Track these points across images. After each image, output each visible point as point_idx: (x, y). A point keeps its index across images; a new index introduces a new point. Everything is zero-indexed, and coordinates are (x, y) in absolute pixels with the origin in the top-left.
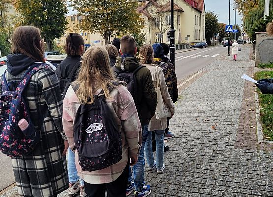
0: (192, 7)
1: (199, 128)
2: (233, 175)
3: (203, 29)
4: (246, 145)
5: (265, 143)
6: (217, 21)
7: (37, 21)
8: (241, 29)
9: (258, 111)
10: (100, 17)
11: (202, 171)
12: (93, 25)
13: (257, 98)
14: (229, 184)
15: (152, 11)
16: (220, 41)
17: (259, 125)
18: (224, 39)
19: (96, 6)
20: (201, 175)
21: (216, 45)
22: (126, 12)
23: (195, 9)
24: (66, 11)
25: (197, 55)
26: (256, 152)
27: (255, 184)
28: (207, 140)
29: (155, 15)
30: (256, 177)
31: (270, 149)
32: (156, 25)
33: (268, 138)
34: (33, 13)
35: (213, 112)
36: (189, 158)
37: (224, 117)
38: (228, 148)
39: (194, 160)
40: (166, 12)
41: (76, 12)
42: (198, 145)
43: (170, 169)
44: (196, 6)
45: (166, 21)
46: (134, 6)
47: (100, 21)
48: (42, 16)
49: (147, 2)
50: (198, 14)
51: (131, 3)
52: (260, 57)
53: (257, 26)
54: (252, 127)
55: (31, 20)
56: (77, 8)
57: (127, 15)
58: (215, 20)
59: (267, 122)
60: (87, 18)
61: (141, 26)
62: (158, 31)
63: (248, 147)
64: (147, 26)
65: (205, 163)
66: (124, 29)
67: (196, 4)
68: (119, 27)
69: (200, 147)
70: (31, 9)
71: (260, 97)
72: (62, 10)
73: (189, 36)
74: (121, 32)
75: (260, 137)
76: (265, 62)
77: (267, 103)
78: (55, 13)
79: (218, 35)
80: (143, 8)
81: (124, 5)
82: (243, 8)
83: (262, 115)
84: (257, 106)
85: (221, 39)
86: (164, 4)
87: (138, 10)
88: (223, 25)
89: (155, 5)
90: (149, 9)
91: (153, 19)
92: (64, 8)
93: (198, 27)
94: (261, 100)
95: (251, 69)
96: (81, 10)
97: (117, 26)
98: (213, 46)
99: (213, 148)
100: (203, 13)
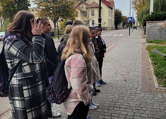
0: (107, 6)
1: (118, 79)
2: (144, 109)
3: (113, 19)
4: (149, 90)
5: (160, 89)
6: (121, 15)
7: (10, 10)
8: (136, 19)
9: (153, 69)
10: (51, 10)
11: (124, 107)
12: (46, 14)
13: (150, 61)
14: (143, 115)
15: (83, 7)
16: (123, 27)
17: (154, 78)
18: (125, 25)
19: (49, 2)
20: (124, 109)
21: (121, 29)
22: (67, 7)
23: (109, 7)
24: (29, 5)
25: (110, 34)
26: (155, 94)
27: (158, 115)
28: (124, 87)
29: (84, 9)
30: (158, 111)
31: (164, 93)
32: (85, 16)
33: (161, 85)
34: (8, 6)
35: (125, 69)
36: (115, 99)
37: (133, 72)
38: (138, 92)
39: (118, 100)
40: (91, 8)
41: (36, 6)
42: (119, 90)
43: (104, 105)
44: (109, 5)
45: (91, 14)
46: (72, 4)
47: (51, 12)
48: (14, 8)
49: (80, 2)
50: (110, 10)
51: (71, 1)
52: (149, 36)
53: (146, 18)
54: (151, 79)
55: (7, 10)
56: (36, 3)
57: (68, 9)
58: (120, 14)
59: (160, 76)
60: (43, 10)
61: (77, 16)
62: (87, 19)
63: (150, 91)
64: (80, 16)
65: (125, 102)
66: (66, 17)
67: (109, 4)
68: (63, 16)
69: (120, 92)
70: (7, 3)
71: (152, 60)
72: (27, 4)
73: (105, 23)
74: (64, 19)
75: (156, 85)
76: (152, 40)
77: (157, 64)
78: (22, 5)
79: (122, 23)
80: (77, 5)
81: (66, 3)
82: (137, 7)
83: (155, 72)
84: (151, 66)
85: (123, 26)
86: (90, 3)
87: (75, 6)
88: (125, 17)
89: (85, 4)
90: (81, 6)
91: (84, 12)
92: (28, 3)
93: (110, 18)
94: (153, 62)
95: (143, 43)
96: (39, 5)
97: (62, 15)
98: (119, 29)
99: (129, 92)
100: (113, 10)
